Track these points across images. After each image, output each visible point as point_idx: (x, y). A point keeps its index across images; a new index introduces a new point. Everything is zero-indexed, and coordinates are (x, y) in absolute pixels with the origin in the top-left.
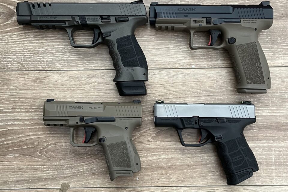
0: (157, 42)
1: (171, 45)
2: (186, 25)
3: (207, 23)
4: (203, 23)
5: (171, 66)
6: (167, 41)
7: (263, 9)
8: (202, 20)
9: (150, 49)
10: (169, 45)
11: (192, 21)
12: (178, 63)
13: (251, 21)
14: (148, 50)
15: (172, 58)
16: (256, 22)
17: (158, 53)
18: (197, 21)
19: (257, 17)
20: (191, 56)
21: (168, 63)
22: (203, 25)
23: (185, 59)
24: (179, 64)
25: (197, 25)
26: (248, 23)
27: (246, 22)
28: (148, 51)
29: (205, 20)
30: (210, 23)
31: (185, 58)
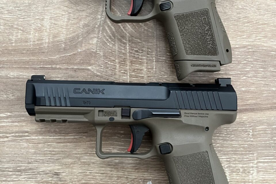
0: (90, 144)
1: (113, 148)
2: (87, 119)
3: (123, 116)
4: (116, 116)
5: (114, 181)
6: (108, 141)
7: (219, 93)
8: (115, 111)
9: (79, 154)
10: (110, 148)
11: (97, 113)
12: (126, 176)
13: (199, 114)
14: (76, 155)
15: (115, 168)
16: (207, 117)
17: (93, 161)
18: (105, 112)
19: (209, 107)
20: (146, 167)
21: (109, 177)
22: (115, 119)
23: (137, 171)
24: (127, 178)
25: (107, 119)
26: (194, 117)
27: (190, 116)
28: (77, 157)
29: (119, 110)
30: (129, 117)
31: (137, 169)
